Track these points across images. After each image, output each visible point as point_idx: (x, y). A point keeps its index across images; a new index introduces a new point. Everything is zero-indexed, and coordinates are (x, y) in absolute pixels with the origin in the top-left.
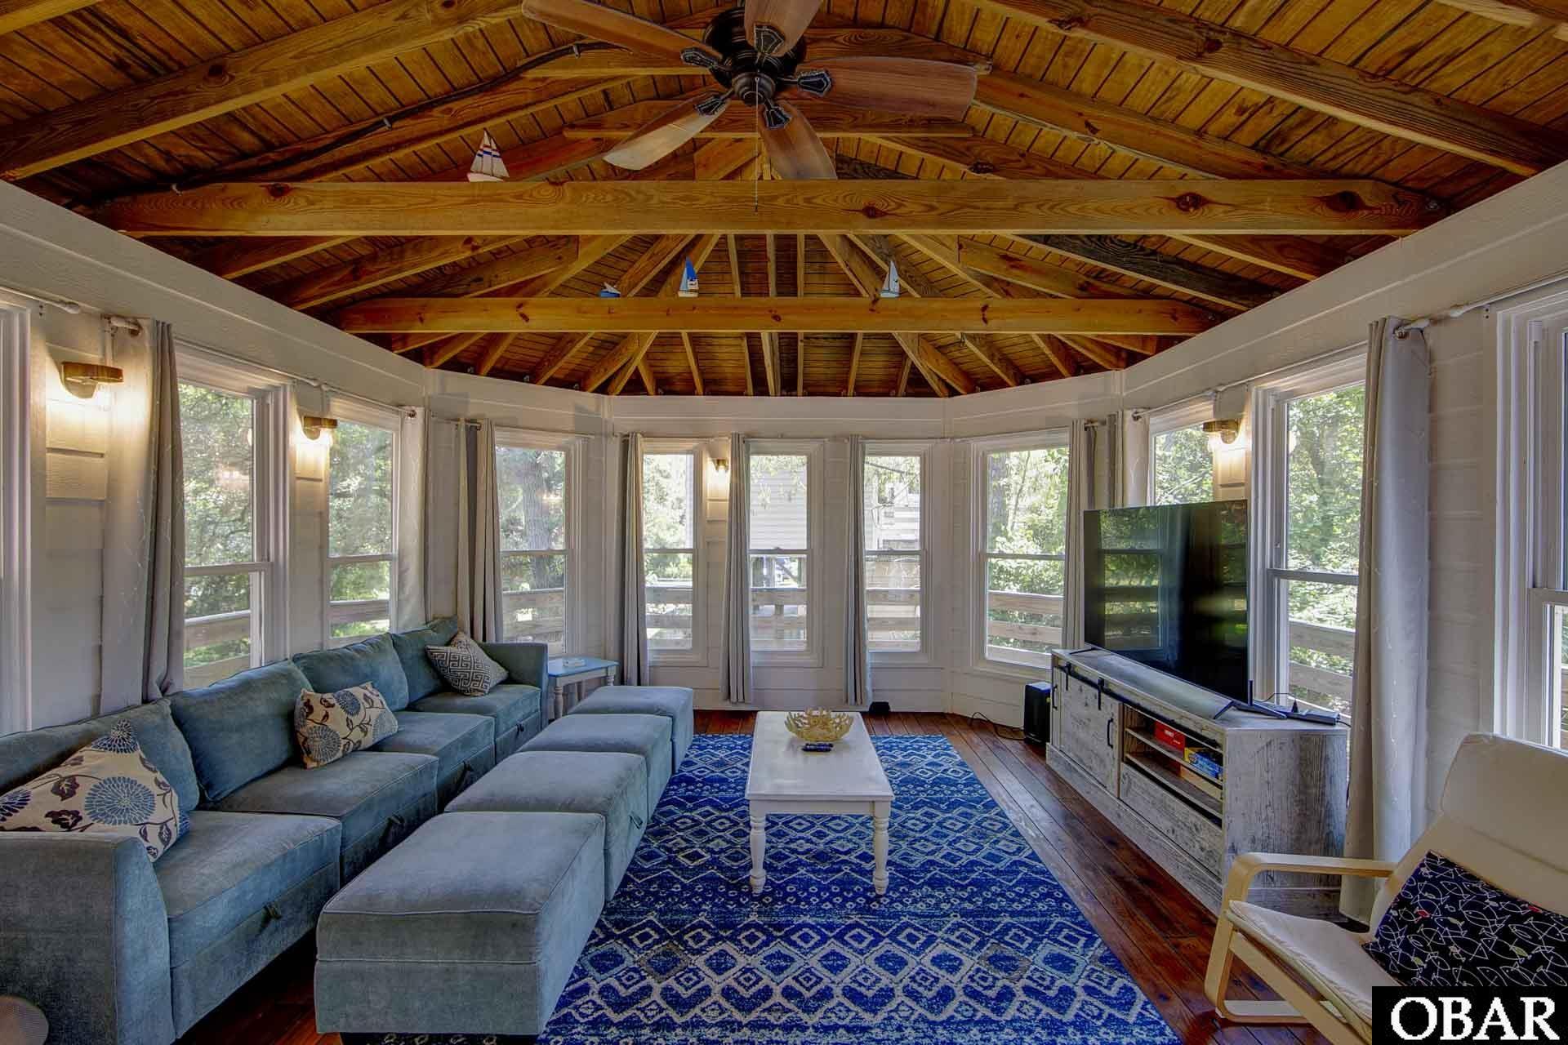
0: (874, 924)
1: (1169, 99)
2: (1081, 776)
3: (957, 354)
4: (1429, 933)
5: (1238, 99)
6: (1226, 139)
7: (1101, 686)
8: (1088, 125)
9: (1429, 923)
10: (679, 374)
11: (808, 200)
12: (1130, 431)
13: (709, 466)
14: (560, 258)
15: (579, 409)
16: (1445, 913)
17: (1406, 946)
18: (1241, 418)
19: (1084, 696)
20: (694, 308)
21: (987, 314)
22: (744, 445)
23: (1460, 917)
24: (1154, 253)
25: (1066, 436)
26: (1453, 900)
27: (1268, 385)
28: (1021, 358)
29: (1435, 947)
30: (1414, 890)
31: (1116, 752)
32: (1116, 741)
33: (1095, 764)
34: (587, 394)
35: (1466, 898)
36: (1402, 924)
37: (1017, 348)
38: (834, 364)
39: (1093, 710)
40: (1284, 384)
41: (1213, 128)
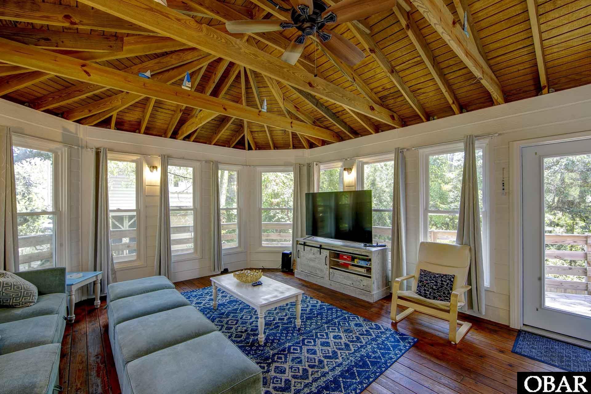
0: (308, 336)
1: (371, 79)
2: (313, 277)
3: (256, 135)
4: (428, 286)
5: (384, 85)
6: (376, 93)
7: (321, 247)
8: (353, 78)
9: (428, 284)
10: (130, 121)
11: (293, 73)
12: (316, 168)
13: (146, 169)
14: (111, 47)
15: (65, 129)
16: (430, 280)
17: (425, 290)
18: (352, 168)
19: (313, 251)
20: (189, 95)
21: (293, 125)
22: (166, 160)
23: (433, 280)
24: (338, 117)
25: (292, 168)
26: (431, 277)
27: (361, 160)
28: (277, 140)
29: (430, 288)
30: (422, 278)
31: (328, 267)
32: (328, 262)
33: (318, 272)
34: (70, 122)
35: (432, 276)
36: (422, 286)
37: (278, 137)
38: (209, 131)
39: (318, 255)
40: (365, 160)
41: (375, 90)
